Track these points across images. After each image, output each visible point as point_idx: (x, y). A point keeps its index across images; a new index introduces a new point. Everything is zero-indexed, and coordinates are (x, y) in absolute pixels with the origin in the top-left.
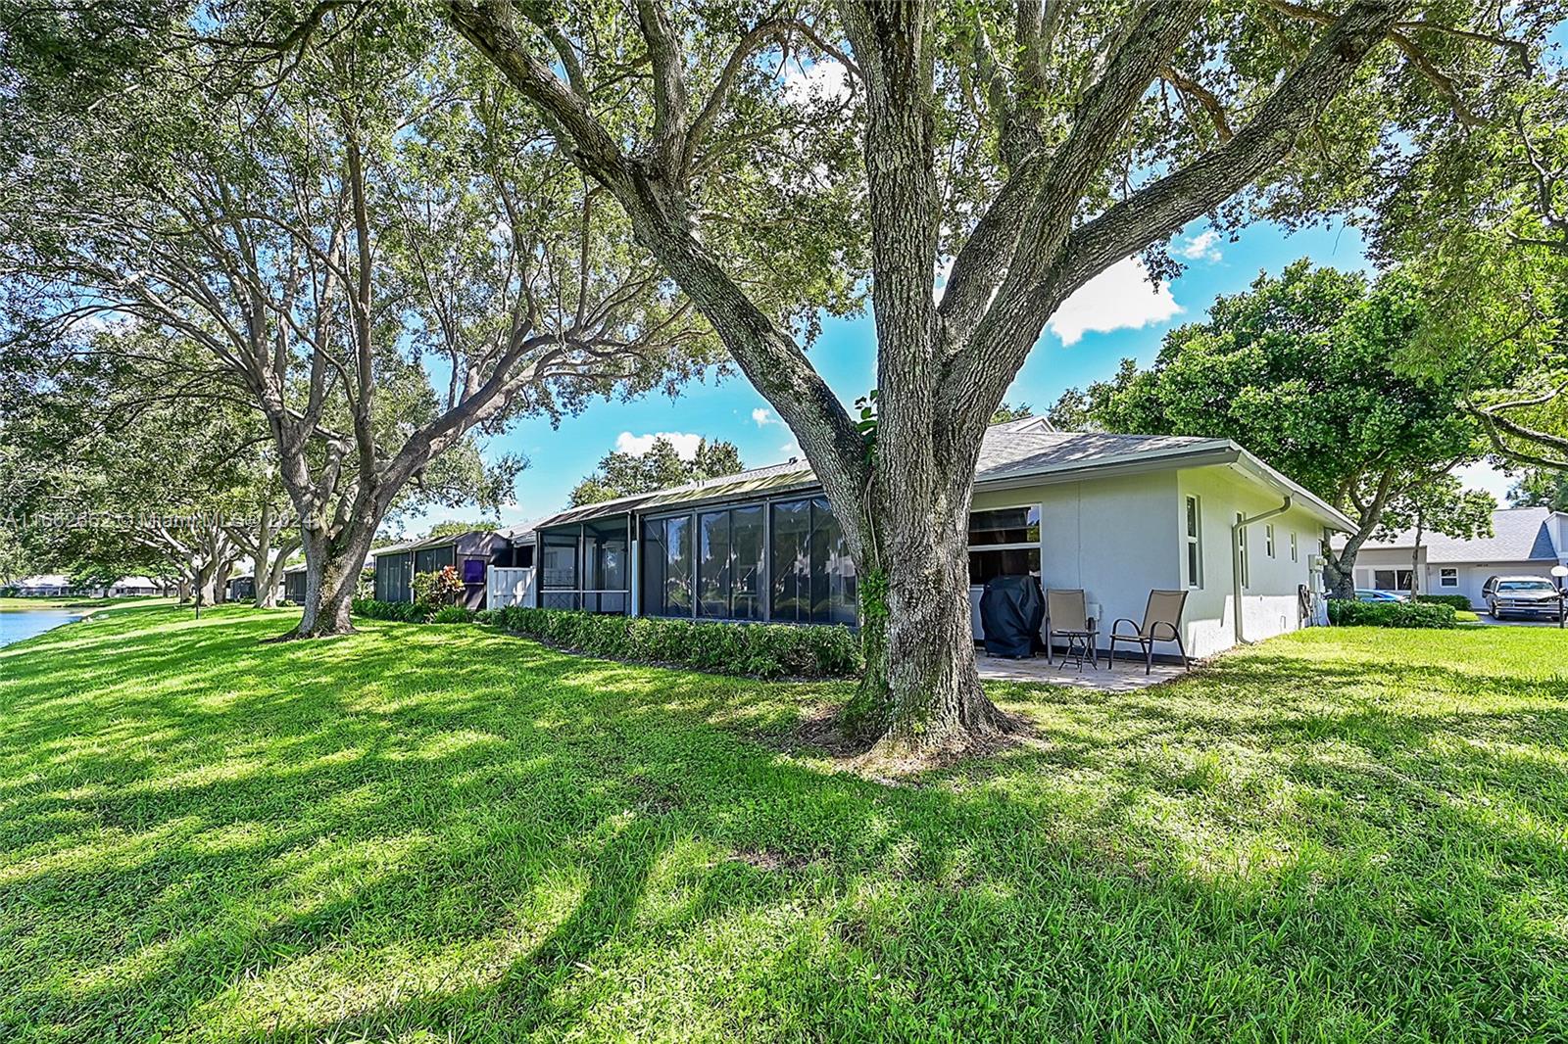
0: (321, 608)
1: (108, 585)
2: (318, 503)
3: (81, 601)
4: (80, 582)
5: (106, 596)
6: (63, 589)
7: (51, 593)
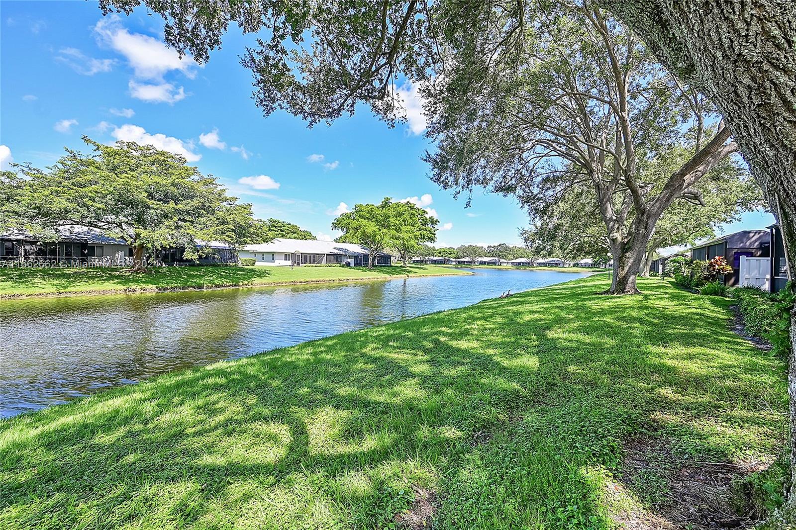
0: (618, 279)
1: (605, 263)
2: (616, 226)
3: (597, 269)
4: (596, 262)
5: (605, 267)
6: (592, 264)
7: (586, 266)
